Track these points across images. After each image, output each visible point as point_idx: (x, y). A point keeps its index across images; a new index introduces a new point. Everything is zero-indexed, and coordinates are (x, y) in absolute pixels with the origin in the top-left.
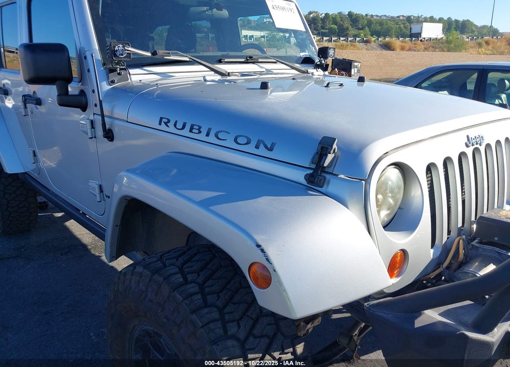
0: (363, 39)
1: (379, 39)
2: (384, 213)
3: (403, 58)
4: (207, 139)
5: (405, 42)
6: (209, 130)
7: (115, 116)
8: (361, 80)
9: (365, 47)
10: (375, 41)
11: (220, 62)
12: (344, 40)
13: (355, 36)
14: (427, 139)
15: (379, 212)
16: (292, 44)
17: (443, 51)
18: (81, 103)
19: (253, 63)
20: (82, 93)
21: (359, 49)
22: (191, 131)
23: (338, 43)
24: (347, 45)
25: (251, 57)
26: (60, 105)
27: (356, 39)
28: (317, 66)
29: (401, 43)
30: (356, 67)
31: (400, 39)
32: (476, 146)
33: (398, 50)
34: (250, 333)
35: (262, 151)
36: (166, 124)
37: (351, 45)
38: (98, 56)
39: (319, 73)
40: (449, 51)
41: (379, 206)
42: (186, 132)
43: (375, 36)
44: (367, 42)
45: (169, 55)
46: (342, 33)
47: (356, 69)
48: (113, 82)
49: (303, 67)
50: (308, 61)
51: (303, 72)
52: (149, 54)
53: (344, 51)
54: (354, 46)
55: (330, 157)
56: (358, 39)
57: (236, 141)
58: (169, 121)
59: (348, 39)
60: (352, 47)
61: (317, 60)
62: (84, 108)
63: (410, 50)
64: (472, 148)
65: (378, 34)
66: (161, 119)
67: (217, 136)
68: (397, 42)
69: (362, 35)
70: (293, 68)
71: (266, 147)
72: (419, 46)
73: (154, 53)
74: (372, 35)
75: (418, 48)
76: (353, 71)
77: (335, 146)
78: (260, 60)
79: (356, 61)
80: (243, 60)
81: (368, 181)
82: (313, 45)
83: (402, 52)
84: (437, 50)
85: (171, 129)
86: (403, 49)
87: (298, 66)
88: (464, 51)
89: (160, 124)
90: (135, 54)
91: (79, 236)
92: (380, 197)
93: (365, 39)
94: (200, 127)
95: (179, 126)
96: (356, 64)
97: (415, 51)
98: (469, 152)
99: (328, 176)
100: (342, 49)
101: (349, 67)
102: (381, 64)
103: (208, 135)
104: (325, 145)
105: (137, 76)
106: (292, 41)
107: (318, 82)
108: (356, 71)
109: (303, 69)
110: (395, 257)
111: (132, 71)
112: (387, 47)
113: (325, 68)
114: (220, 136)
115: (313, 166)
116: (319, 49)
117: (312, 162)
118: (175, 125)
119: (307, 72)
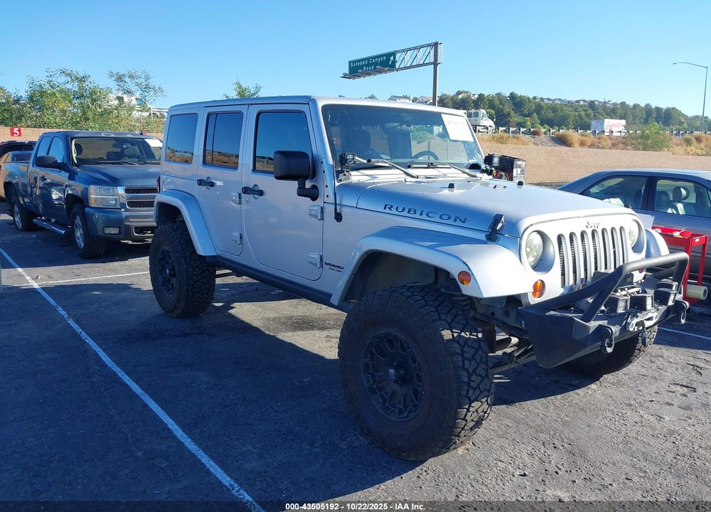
0: (530, 129)
1: (552, 131)
2: (531, 259)
3: (581, 157)
4: (420, 217)
5: (586, 136)
6: (422, 212)
7: (343, 203)
8: (520, 183)
9: (533, 140)
10: (545, 133)
11: (409, 167)
12: (505, 131)
13: (520, 125)
14: (557, 220)
15: (528, 258)
16: (435, 134)
17: (636, 148)
18: (313, 194)
19: (433, 168)
20: (314, 187)
21: (524, 143)
22: (409, 212)
23: (496, 135)
24: (508, 137)
25: (432, 164)
26: (298, 195)
27: (520, 130)
28: (483, 171)
29: (581, 137)
30: (520, 167)
31: (580, 131)
32: (594, 228)
33: (576, 145)
34: (453, 320)
35: (458, 223)
36: (390, 208)
37: (514, 137)
38: (331, 161)
39: (485, 177)
40: (644, 149)
41: (528, 254)
42: (405, 213)
43: (545, 125)
44: (535, 134)
45: (378, 162)
46: (502, 120)
47: (519, 170)
48: (341, 180)
49: (472, 172)
50: (475, 167)
51: (473, 176)
52: (366, 161)
53: (504, 146)
54: (518, 138)
55: (500, 225)
56: (522, 130)
57: (441, 217)
58: (392, 207)
59: (509, 129)
60: (514, 140)
61: (483, 166)
62: (314, 198)
63: (592, 146)
64: (591, 230)
65: (550, 123)
66: (386, 206)
67: (427, 215)
68: (574, 135)
69: (529, 123)
70: (464, 172)
71: (461, 220)
72: (605, 141)
73: (369, 161)
74: (542, 124)
75: (603, 143)
76: (516, 172)
77: (503, 219)
78: (438, 166)
79: (519, 160)
80: (426, 166)
81: (521, 238)
82: (480, 154)
83: (580, 149)
84: (629, 147)
85: (394, 211)
86: (582, 144)
87: (467, 171)
88: (666, 150)
89: (385, 209)
90: (359, 161)
91: (249, 322)
92: (528, 250)
93: (532, 130)
94: (415, 210)
95: (400, 209)
96: (519, 163)
97: (598, 148)
98: (589, 232)
99: (498, 236)
100: (501, 143)
101: (510, 167)
102: (552, 162)
103: (421, 214)
104: (498, 218)
105: (356, 177)
106: (435, 130)
107: (486, 184)
108: (519, 172)
109: (472, 173)
110: (536, 283)
111: (352, 173)
112: (562, 141)
113: (490, 173)
114: (429, 215)
115: (490, 230)
116: (486, 157)
117: (490, 227)
118: (397, 209)
119: (476, 177)
